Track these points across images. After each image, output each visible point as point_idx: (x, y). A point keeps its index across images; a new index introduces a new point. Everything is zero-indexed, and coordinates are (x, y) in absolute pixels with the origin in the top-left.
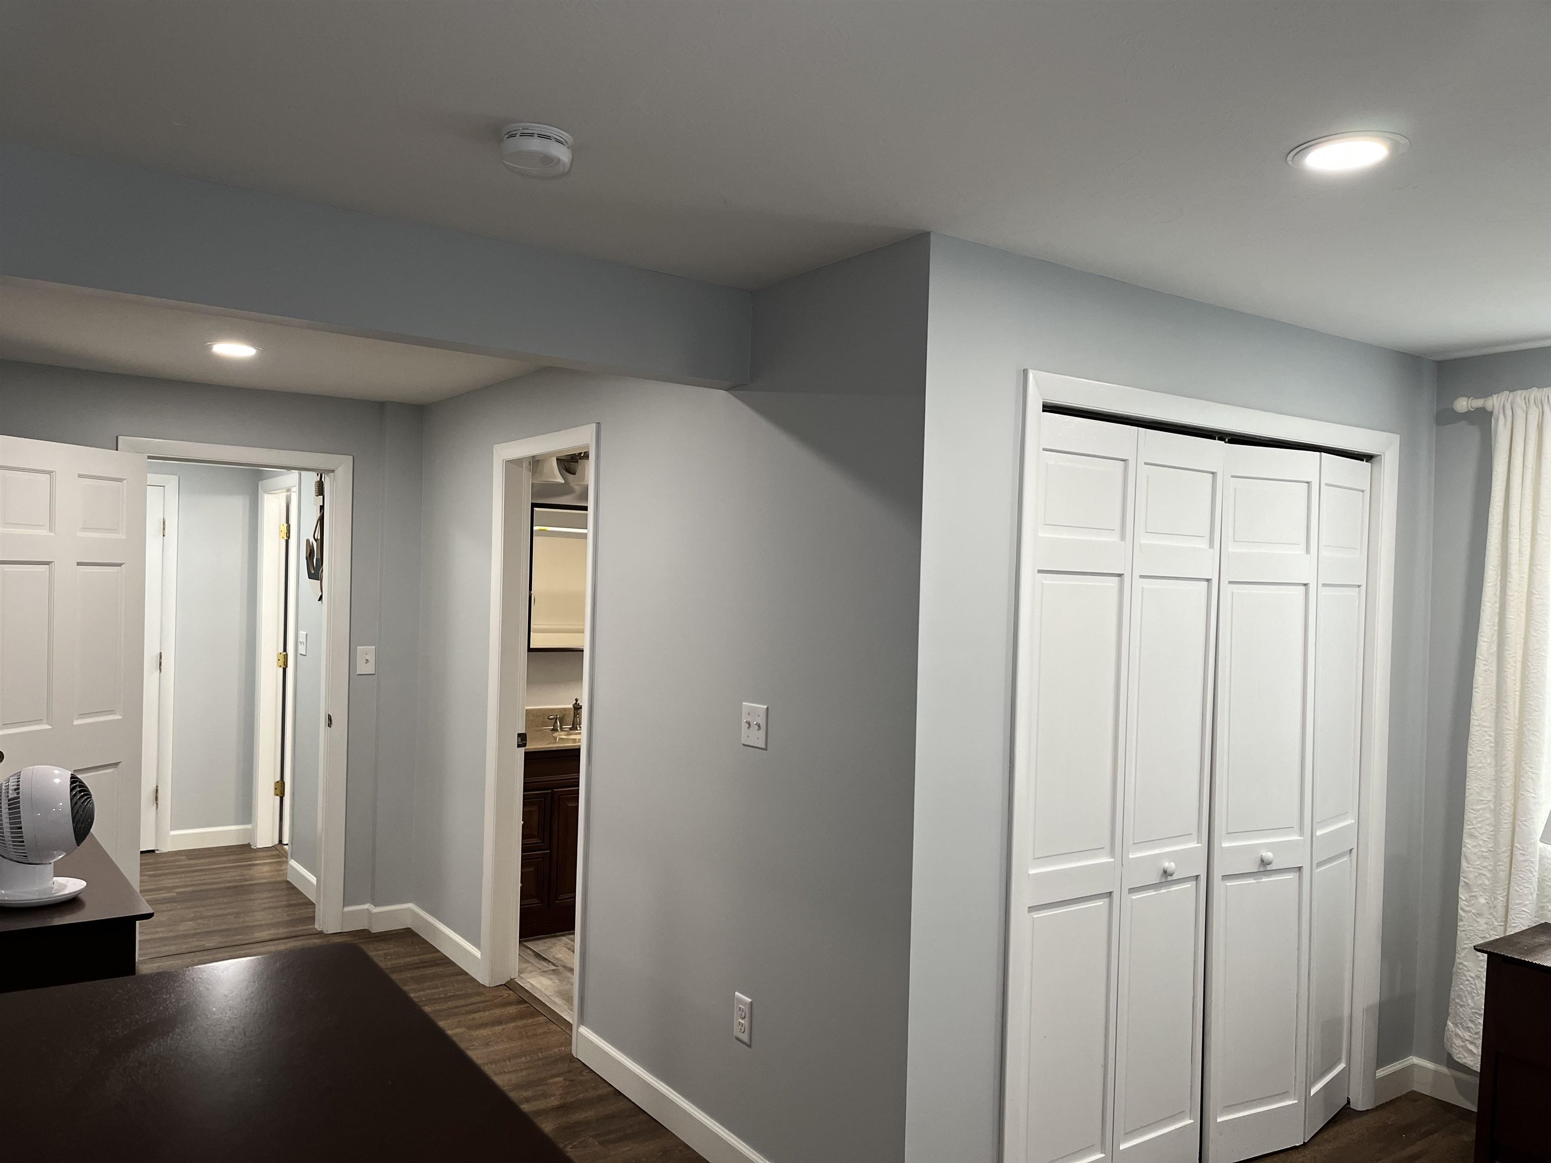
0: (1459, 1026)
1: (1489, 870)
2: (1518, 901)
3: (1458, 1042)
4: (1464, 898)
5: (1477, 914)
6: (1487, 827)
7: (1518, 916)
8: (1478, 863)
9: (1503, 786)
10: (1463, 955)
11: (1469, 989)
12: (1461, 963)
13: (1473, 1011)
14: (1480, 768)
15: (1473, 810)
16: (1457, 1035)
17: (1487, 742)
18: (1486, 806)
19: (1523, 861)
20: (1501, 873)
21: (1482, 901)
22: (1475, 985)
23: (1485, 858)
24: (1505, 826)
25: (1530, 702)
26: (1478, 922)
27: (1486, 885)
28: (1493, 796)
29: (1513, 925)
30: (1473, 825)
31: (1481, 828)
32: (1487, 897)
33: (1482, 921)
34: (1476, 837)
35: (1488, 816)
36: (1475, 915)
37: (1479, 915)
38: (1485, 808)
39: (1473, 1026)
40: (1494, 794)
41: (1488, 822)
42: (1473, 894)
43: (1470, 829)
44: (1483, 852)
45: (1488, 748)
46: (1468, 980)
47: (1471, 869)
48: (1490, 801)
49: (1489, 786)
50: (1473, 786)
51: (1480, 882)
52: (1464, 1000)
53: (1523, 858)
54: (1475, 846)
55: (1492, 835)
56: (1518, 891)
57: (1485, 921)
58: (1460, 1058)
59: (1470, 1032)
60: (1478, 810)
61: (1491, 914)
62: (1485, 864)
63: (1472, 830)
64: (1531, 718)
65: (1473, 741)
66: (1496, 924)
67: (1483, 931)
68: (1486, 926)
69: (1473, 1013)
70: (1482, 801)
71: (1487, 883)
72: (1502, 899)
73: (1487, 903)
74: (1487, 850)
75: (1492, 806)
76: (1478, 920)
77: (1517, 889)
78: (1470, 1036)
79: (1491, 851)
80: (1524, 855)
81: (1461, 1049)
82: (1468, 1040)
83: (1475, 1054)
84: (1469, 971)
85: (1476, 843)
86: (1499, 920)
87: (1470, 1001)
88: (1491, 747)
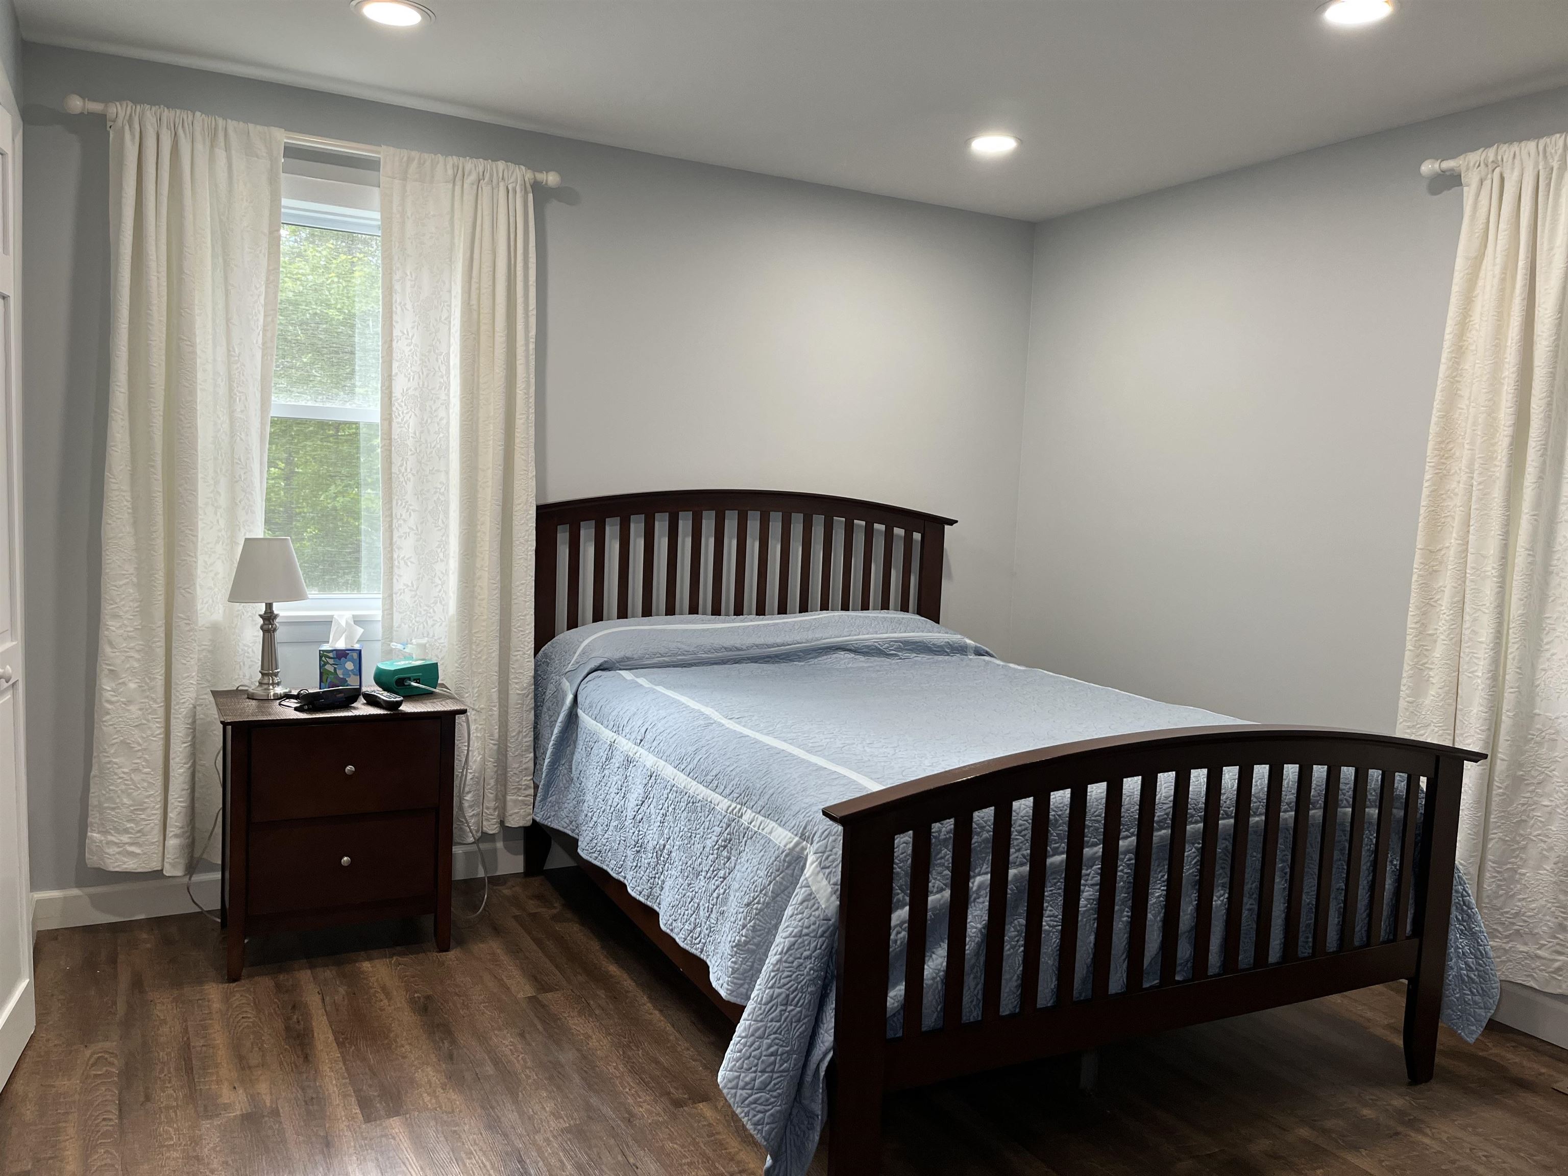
0: (113, 832)
1: (137, 651)
2: (185, 675)
3: (112, 850)
4: (109, 688)
5: (128, 701)
6: (131, 604)
7: (187, 690)
8: (124, 645)
9: (156, 554)
10: (112, 751)
11: (123, 787)
12: (109, 762)
13: (132, 808)
14: (120, 538)
15: (116, 586)
16: (108, 843)
17: (125, 508)
18: (128, 580)
19: (189, 631)
20: (158, 650)
21: (132, 686)
22: (132, 779)
23: (131, 638)
24: (160, 598)
25: (185, 459)
26: (128, 710)
27: (135, 668)
28: (135, 568)
29: (183, 701)
30: (116, 603)
31: (123, 605)
32: (137, 681)
33: (133, 708)
34: (120, 617)
35: (131, 591)
36: (125, 704)
37: (129, 702)
38: (128, 583)
39: (132, 825)
40: (136, 566)
41: (131, 598)
42: (120, 681)
43: (112, 609)
44: (128, 632)
45: (126, 516)
46: (120, 778)
47: (117, 654)
48: (132, 574)
49: (130, 558)
50: (114, 559)
51: (128, 666)
52: (118, 801)
53: (188, 628)
54: (120, 627)
55: (137, 612)
56: (185, 664)
57: (137, 707)
58: (118, 866)
59: (131, 833)
60: (121, 586)
61: (147, 697)
62: (132, 645)
63: (117, 610)
64: (189, 476)
65: (112, 508)
66: (155, 706)
67: (137, 718)
68: (140, 713)
69: (132, 812)
70: (124, 575)
71: (136, 665)
72: (160, 677)
73: (140, 686)
74: (132, 629)
75: (135, 580)
76: (128, 708)
77: (185, 662)
78: (130, 837)
79: (138, 629)
80: (189, 624)
81: (117, 856)
82: (126, 843)
83: (139, 854)
84: (120, 767)
85: (120, 624)
86: (159, 700)
87: (125, 800)
88: (128, 513)
